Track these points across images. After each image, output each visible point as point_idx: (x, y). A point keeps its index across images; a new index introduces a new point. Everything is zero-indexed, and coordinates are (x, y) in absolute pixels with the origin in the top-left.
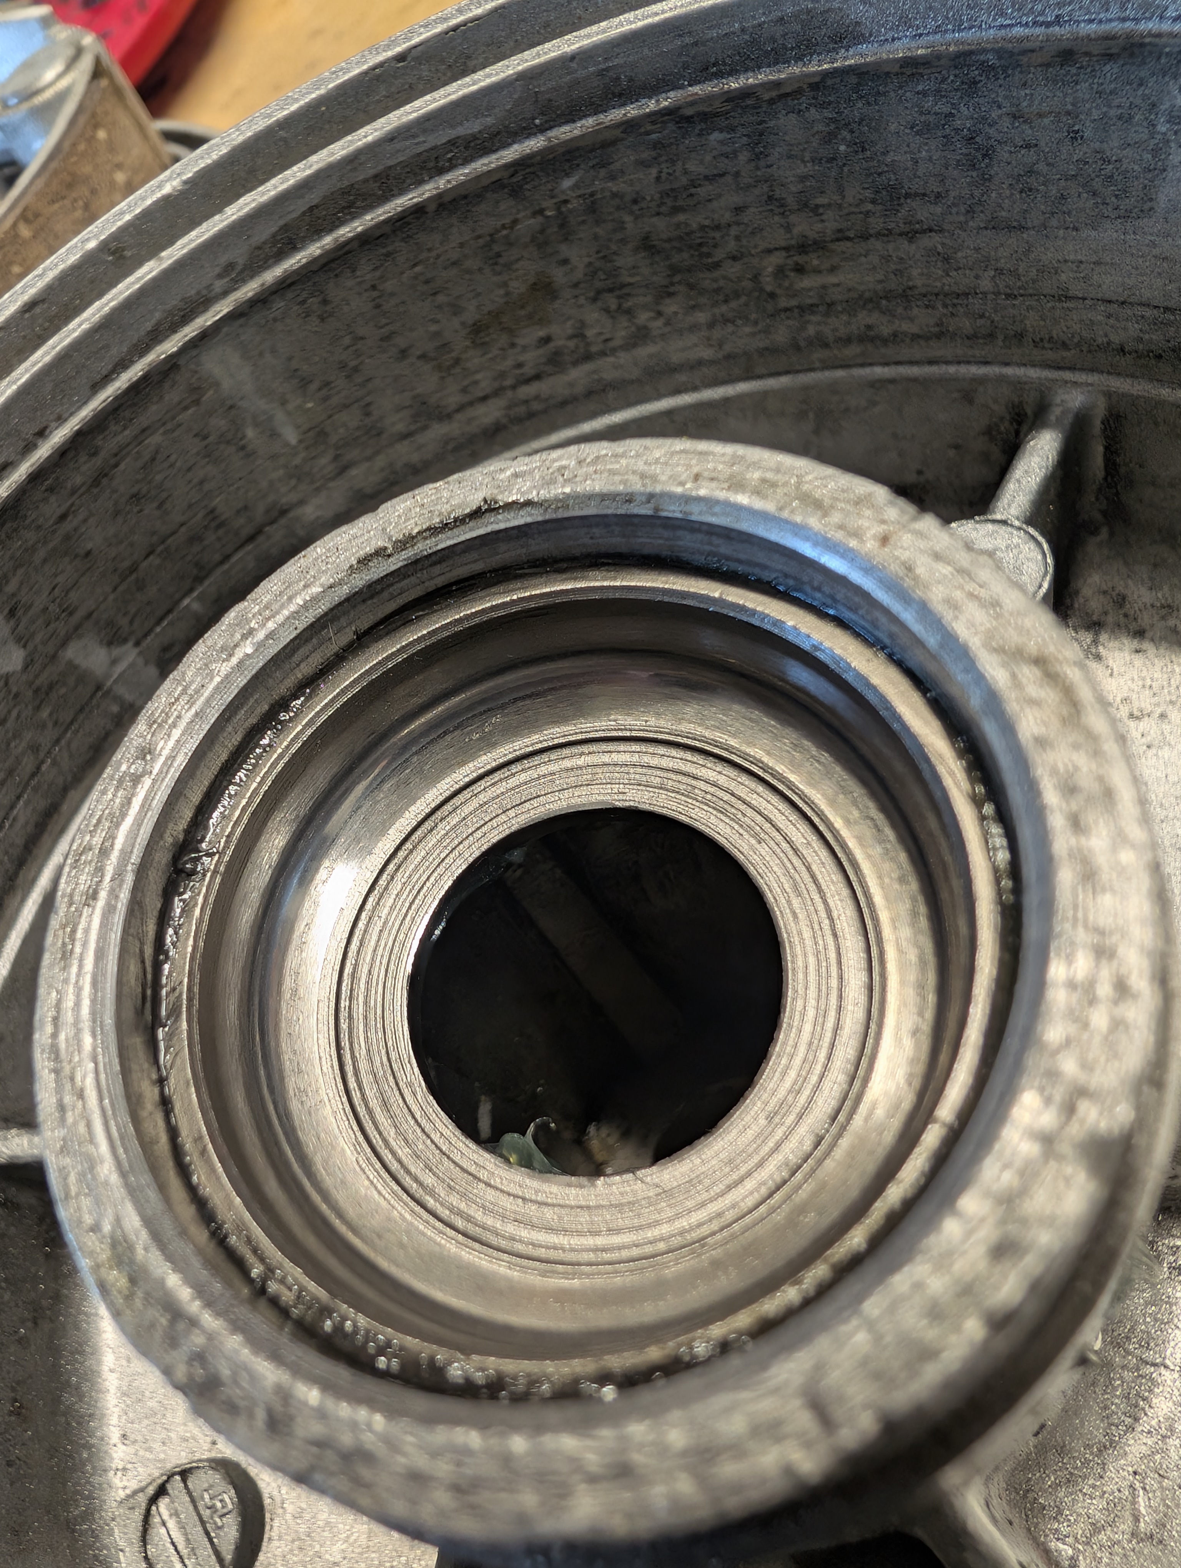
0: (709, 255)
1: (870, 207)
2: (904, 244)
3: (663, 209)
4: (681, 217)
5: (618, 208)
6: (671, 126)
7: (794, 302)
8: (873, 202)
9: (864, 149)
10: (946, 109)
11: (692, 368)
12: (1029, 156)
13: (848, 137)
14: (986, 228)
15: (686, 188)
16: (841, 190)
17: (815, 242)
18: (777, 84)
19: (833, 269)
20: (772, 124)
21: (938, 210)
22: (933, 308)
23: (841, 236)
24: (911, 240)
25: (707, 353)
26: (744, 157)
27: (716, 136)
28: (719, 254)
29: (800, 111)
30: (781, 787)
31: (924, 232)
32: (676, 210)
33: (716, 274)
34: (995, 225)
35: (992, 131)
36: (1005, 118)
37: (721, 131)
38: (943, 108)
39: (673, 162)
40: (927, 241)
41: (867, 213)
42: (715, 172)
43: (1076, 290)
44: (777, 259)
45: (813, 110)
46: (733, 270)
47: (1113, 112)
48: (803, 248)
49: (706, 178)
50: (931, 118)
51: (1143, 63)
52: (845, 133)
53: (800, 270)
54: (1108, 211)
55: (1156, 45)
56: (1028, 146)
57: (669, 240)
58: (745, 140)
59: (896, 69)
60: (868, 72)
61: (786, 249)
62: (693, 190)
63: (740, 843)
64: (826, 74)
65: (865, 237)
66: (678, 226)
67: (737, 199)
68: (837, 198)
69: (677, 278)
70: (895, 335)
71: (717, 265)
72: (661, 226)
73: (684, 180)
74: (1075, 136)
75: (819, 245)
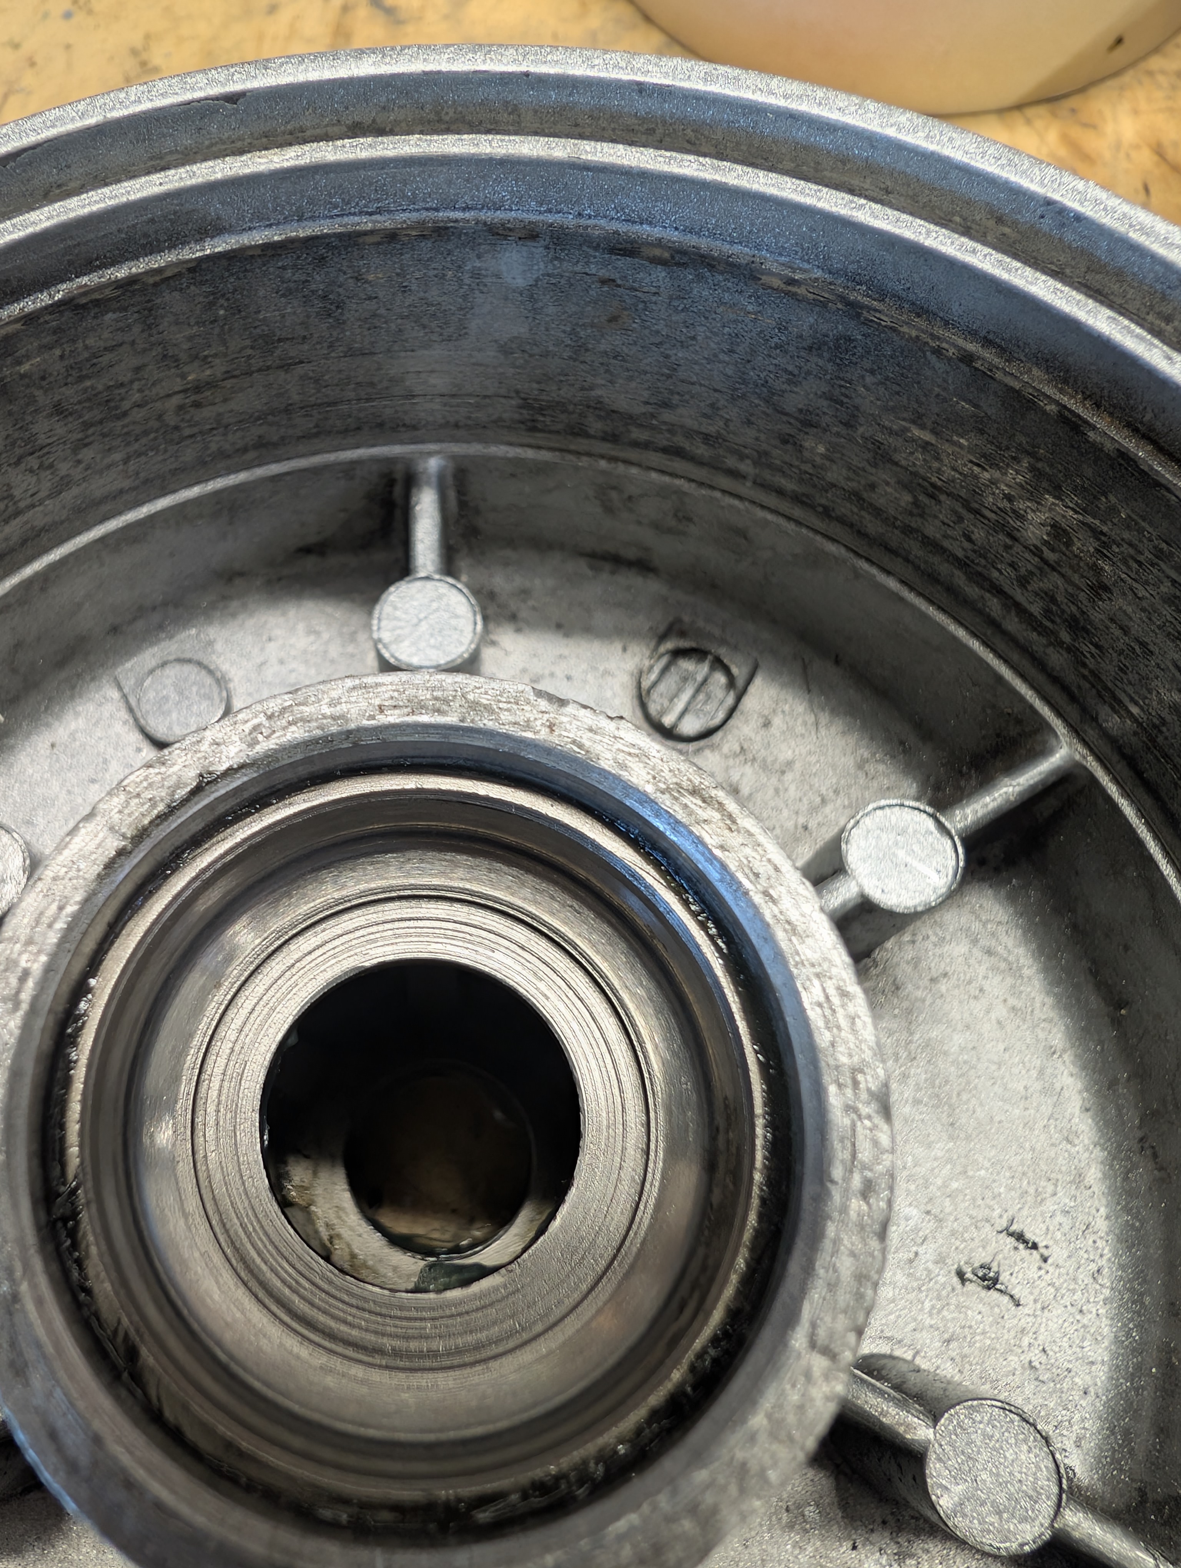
0: (117, 408)
1: (249, 352)
2: (282, 375)
3: (70, 380)
4: (88, 383)
5: (28, 386)
6: (68, 314)
7: (195, 430)
8: (252, 348)
9: (240, 311)
10: (303, 278)
11: (115, 497)
12: (372, 305)
13: (226, 304)
14: (345, 356)
15: (87, 360)
16: (224, 343)
17: (208, 383)
18: (160, 271)
19: (225, 400)
20: (159, 301)
21: (306, 347)
22: (311, 416)
23: (229, 375)
24: (287, 372)
25: (126, 484)
26: (137, 329)
27: (110, 316)
28: (126, 405)
29: (181, 289)
30: (490, 904)
31: (296, 364)
32: (81, 379)
33: (126, 421)
34: (350, 353)
35: (340, 290)
36: (350, 281)
37: (114, 312)
38: (299, 276)
39: (74, 341)
40: (300, 370)
41: (249, 357)
42: (114, 343)
43: (418, 390)
44: (176, 400)
45: (192, 288)
46: (138, 415)
47: (432, 273)
48: (198, 388)
49: (105, 349)
50: (292, 285)
51: (449, 240)
52: (222, 301)
53: (197, 405)
54: (435, 337)
55: (456, 228)
56: (370, 298)
57: (80, 402)
58: (136, 316)
59: (259, 252)
60: (235, 257)
61: (185, 391)
62: (95, 361)
63: (479, 958)
64: (200, 260)
65: (249, 374)
66: (85, 390)
67: (136, 362)
68: (222, 349)
69: (90, 431)
70: (283, 438)
71: (125, 414)
72: (70, 394)
73: (86, 355)
74: (405, 290)
75: (211, 384)
